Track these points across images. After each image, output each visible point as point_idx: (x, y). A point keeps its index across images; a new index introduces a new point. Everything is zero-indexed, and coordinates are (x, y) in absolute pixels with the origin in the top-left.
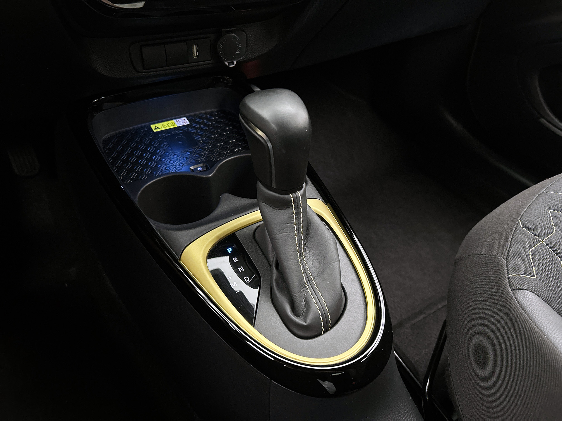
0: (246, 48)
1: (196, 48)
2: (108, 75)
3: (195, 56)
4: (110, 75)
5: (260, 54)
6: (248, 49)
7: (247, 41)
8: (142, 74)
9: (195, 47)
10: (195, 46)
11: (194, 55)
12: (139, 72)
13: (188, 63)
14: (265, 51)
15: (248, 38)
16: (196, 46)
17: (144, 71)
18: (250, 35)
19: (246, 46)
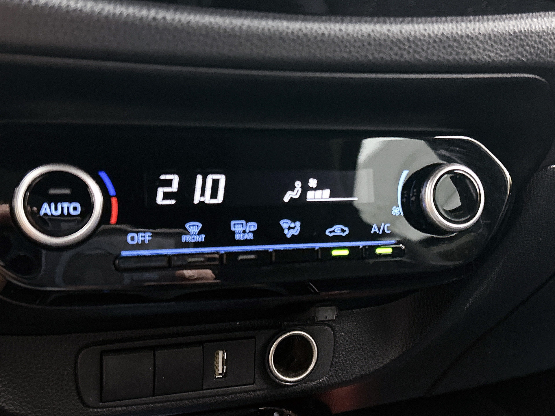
0: (333, 360)
1: (223, 357)
2: (18, 412)
3: (220, 374)
4: (23, 412)
5: (363, 373)
6: (336, 362)
7: (335, 345)
8: (95, 410)
9: (221, 355)
10: (221, 353)
11: (216, 371)
12: (89, 407)
13: (202, 390)
14: (372, 367)
15: (337, 340)
16: (223, 353)
17: (101, 404)
18: (343, 334)
19: (333, 356)
